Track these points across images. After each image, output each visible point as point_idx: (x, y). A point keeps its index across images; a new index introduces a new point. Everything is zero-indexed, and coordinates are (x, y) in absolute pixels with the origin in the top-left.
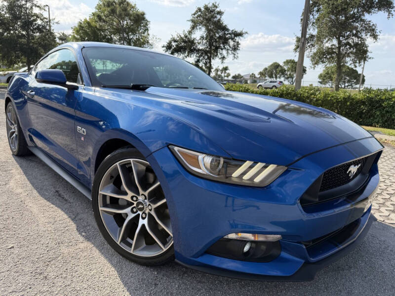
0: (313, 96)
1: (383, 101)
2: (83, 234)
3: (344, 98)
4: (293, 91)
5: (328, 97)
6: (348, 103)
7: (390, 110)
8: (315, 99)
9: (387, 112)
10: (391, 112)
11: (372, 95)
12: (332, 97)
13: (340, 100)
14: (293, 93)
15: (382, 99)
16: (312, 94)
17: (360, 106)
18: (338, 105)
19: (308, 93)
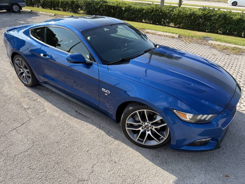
0: (172, 12)
1: (212, 16)
2: (112, 136)
3: (190, 14)
4: (160, 8)
5: (181, 13)
6: (192, 18)
7: (215, 21)
8: (173, 14)
9: (213, 23)
10: (215, 23)
11: (206, 12)
12: (183, 13)
13: (188, 15)
14: (160, 10)
15: (212, 15)
16: (171, 11)
17: (199, 19)
18: (186, 18)
19: (169, 10)
